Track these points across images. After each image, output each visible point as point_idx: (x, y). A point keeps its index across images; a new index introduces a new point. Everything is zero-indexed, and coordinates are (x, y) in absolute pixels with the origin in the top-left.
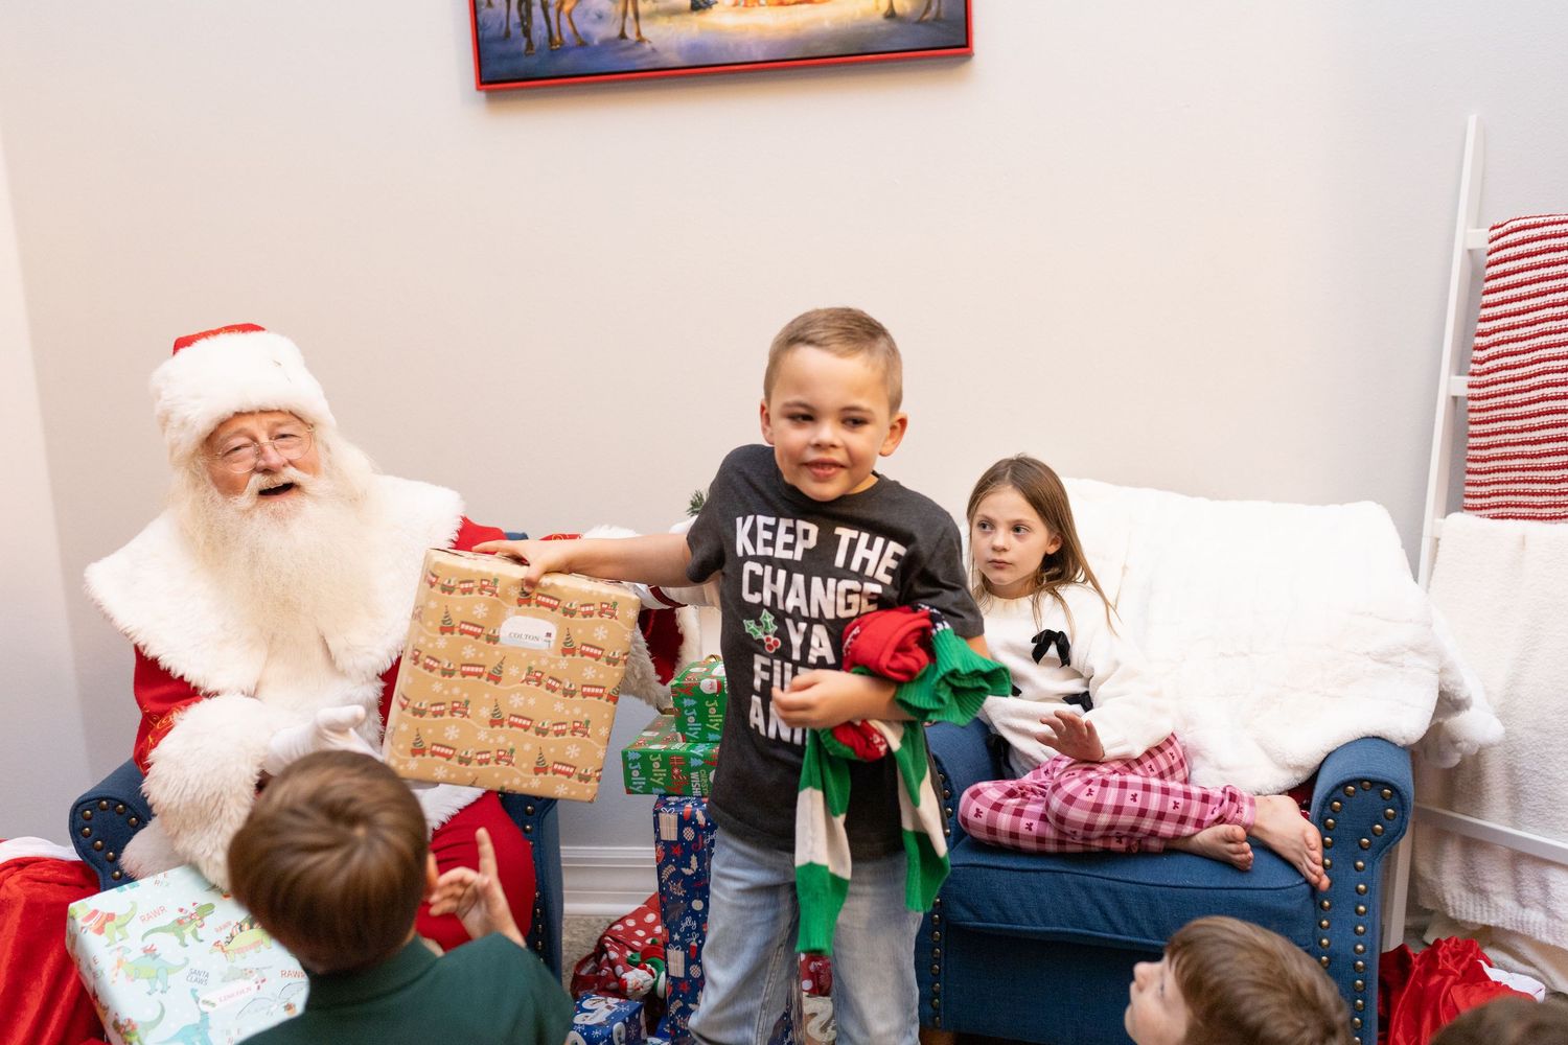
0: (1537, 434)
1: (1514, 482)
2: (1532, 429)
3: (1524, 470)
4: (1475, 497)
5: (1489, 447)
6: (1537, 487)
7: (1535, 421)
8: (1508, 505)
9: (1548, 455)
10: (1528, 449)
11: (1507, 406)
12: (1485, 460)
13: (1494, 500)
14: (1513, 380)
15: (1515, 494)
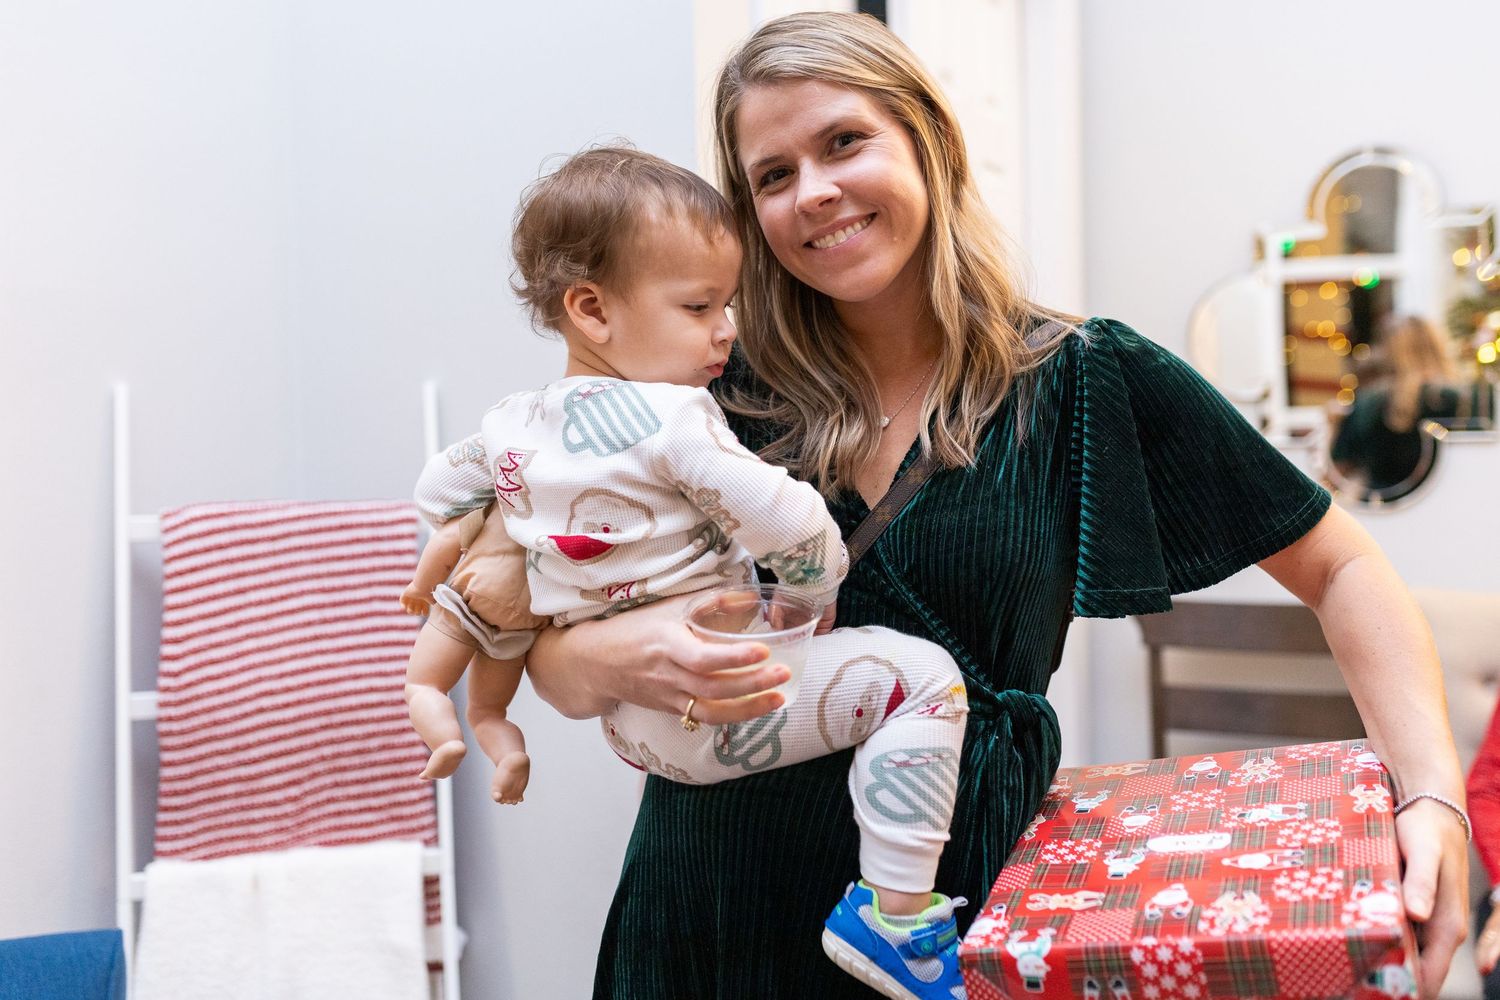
0: (254, 753)
1: (226, 812)
2: (248, 747)
3: (238, 795)
4: (175, 838)
5: (192, 776)
6: (256, 814)
7: (251, 738)
8: (220, 841)
9: (269, 774)
10: (243, 771)
11: (216, 723)
12: (187, 792)
13: (202, 838)
14: (220, 692)
15: (230, 825)
